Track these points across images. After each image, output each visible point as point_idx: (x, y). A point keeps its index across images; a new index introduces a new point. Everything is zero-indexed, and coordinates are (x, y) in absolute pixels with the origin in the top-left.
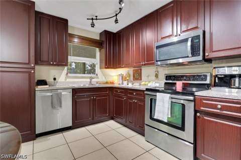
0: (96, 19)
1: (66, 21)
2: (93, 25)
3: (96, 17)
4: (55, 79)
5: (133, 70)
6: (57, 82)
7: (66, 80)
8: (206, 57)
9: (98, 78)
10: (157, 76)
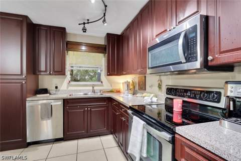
0: (88, 23)
1: (64, 29)
2: (84, 30)
3: (88, 20)
4: (56, 87)
5: (139, 77)
6: (59, 90)
7: (67, 88)
8: (210, 64)
9: (102, 86)
10: (160, 86)
